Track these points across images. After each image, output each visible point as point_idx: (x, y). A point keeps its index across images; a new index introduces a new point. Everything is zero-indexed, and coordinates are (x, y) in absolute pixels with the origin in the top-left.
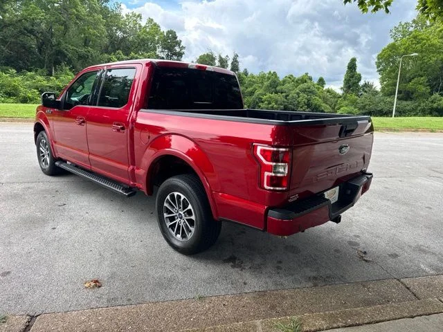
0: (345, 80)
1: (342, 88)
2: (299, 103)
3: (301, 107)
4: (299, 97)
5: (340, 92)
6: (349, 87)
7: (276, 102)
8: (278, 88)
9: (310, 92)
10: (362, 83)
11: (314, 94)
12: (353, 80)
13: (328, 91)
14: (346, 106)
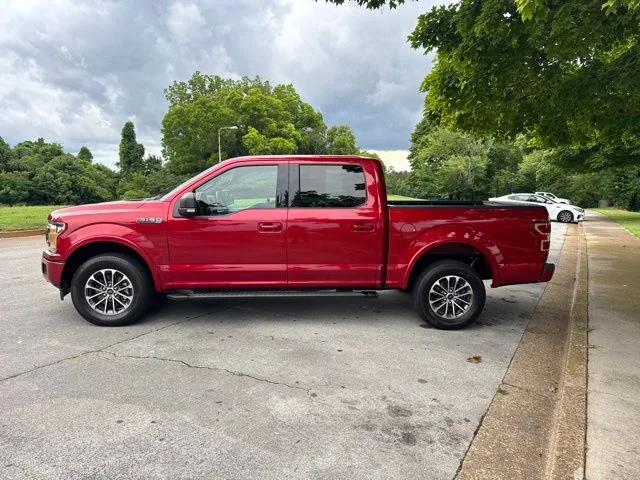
0: (123, 152)
1: (118, 164)
2: (58, 186)
3: (63, 193)
4: (56, 177)
5: (117, 170)
6: (130, 163)
7: (13, 187)
8: (11, 162)
9: (74, 170)
10: (146, 157)
11: (81, 172)
12: (134, 153)
13: (99, 168)
14: (133, 189)
